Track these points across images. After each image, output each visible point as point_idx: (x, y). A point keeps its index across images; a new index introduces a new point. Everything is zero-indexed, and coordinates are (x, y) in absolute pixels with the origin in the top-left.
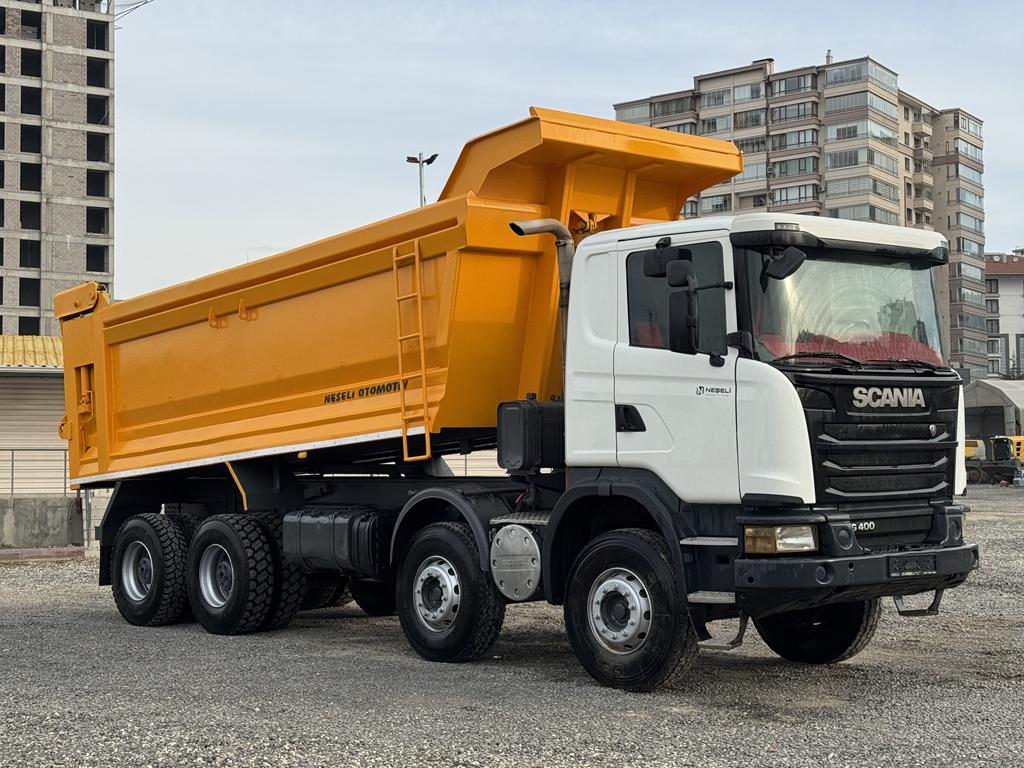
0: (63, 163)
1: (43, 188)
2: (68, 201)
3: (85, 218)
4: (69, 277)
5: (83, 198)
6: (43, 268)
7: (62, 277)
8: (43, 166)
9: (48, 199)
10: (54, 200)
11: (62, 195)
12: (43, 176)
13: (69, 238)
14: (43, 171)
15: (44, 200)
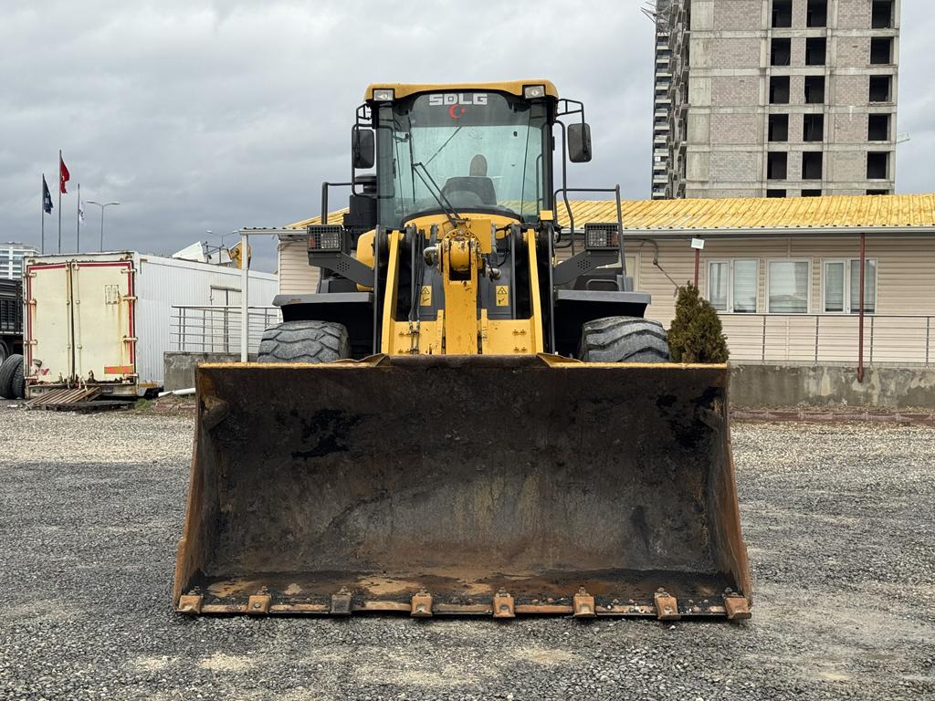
0: (848, 34)
1: (827, 60)
2: (852, 71)
3: (868, 88)
4: (850, 148)
5: (868, 67)
6: (825, 141)
7: (844, 148)
8: (828, 39)
9: (831, 71)
10: (838, 72)
11: (846, 66)
12: (828, 49)
13: (851, 109)
14: (828, 44)
15: (828, 73)
